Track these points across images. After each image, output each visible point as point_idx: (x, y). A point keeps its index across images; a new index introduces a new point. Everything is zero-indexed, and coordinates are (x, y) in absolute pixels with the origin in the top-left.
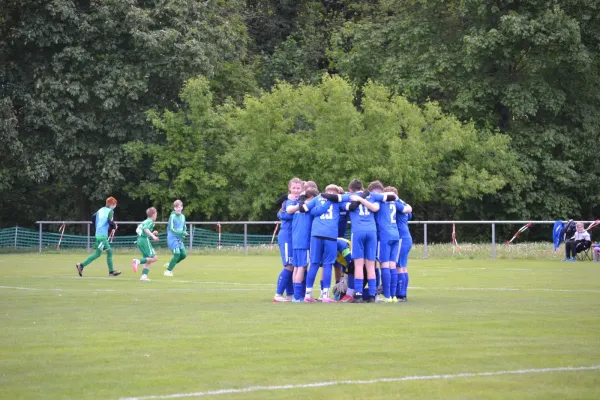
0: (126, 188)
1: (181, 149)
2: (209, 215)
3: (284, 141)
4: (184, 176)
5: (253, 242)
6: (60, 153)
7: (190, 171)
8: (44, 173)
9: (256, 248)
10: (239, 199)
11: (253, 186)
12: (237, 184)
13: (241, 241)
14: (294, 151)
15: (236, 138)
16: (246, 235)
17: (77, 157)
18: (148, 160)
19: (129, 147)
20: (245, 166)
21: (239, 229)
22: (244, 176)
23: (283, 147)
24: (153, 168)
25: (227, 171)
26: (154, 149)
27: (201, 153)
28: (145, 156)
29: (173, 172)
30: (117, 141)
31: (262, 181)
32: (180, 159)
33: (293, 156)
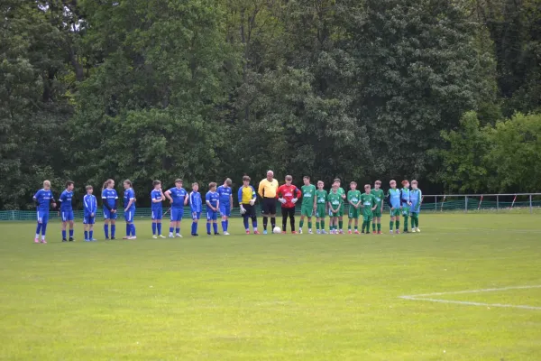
0: (428, 176)
1: (459, 153)
2: (476, 191)
3: (519, 147)
4: (461, 169)
5: (502, 206)
6: (391, 157)
7: (465, 166)
8: (383, 169)
9: (504, 209)
10: (493, 181)
11: (501, 174)
12: (492, 172)
13: (495, 206)
14: (525, 153)
15: (492, 146)
16: (498, 202)
17: (400, 158)
18: (440, 159)
19: (430, 152)
20: (497, 162)
21: (494, 198)
22: (496, 168)
23: (518, 151)
24: (444, 164)
25: (486, 165)
26: (444, 152)
27: (471, 155)
28: (439, 157)
29: (455, 166)
30: (423, 149)
31: (507, 170)
32: (459, 159)
33: (524, 156)
